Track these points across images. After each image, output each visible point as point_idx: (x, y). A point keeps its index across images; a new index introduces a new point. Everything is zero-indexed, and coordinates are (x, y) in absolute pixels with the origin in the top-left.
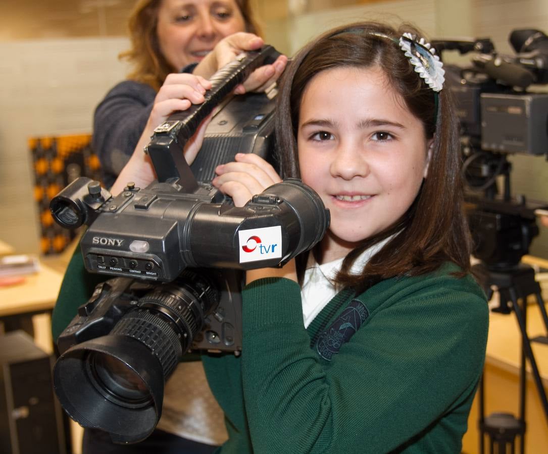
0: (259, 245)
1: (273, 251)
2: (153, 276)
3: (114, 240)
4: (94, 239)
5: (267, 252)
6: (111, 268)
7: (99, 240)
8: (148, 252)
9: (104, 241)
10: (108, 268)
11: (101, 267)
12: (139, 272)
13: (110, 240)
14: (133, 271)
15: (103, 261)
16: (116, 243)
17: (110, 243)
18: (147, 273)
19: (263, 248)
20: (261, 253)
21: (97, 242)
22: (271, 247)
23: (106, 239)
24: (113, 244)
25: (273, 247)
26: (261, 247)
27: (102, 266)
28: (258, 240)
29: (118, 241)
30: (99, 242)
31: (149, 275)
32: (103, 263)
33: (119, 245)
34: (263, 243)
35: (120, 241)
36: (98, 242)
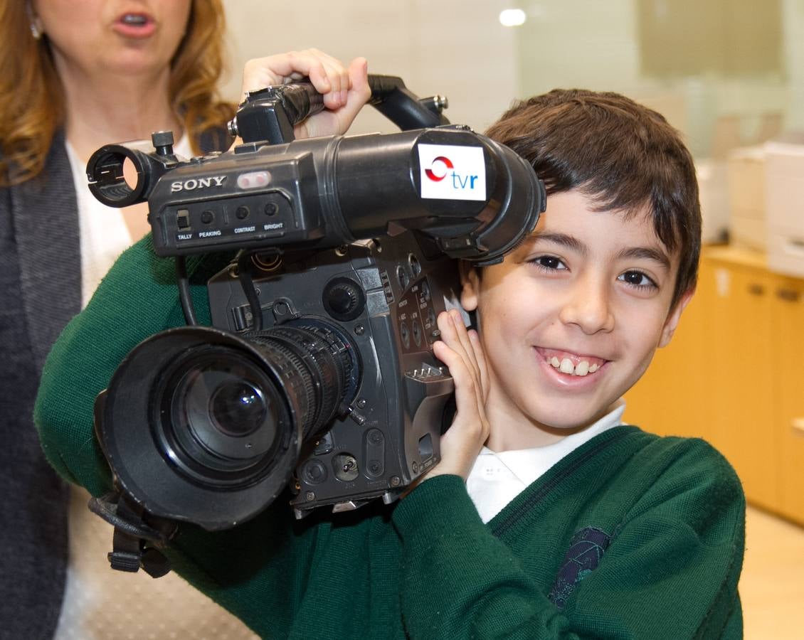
0: (450, 171)
1: (472, 187)
2: (278, 229)
3: (209, 179)
4: (173, 185)
5: (463, 187)
6: (200, 234)
7: (183, 185)
8: (269, 186)
9: (191, 184)
10: (196, 235)
11: (182, 237)
12: (252, 229)
13: (202, 181)
14: (241, 230)
15: (188, 223)
16: (213, 182)
17: (203, 184)
18: (267, 227)
19: (456, 178)
20: (455, 187)
21: (178, 188)
22: (469, 180)
23: (194, 181)
24: (208, 184)
25: (472, 179)
26: (454, 175)
27: (185, 233)
28: (449, 164)
29: (216, 179)
30: (184, 189)
31: (270, 230)
32: (187, 227)
33: (219, 184)
34: (456, 169)
35: (219, 179)
36: (181, 188)
